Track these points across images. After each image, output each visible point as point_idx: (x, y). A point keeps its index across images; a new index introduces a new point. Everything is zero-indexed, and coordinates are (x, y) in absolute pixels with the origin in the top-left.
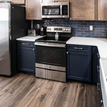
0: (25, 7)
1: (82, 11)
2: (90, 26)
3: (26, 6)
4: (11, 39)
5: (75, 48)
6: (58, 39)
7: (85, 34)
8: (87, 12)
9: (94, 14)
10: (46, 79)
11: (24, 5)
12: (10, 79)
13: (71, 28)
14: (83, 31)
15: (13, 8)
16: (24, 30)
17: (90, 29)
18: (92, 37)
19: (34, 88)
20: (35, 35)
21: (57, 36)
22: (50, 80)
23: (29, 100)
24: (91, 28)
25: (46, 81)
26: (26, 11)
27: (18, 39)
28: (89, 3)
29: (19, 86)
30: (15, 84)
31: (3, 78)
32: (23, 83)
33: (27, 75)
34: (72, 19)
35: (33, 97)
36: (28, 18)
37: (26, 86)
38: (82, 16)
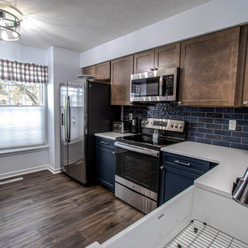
0: (110, 85)
1: (204, 85)
2: (230, 121)
3: (112, 83)
4: (86, 133)
5: (177, 161)
6: (157, 142)
7: (217, 138)
8: (217, 87)
9: (234, 91)
10: (128, 204)
11: (109, 80)
12: (84, 189)
13: (183, 122)
14: (211, 132)
15: (90, 86)
16: (108, 122)
17: (230, 128)
18: (232, 147)
19: (106, 209)
20: (123, 131)
21: (155, 137)
22: (133, 208)
23: (94, 221)
24: (232, 125)
25: (127, 208)
26: (112, 91)
27: (96, 135)
28: (223, 65)
29: (90, 201)
30: (87, 196)
31: (78, 184)
32: (97, 199)
33: (106, 190)
34: (182, 103)
35: (100, 220)
36: (113, 103)
37: (98, 203)
38: (205, 96)
